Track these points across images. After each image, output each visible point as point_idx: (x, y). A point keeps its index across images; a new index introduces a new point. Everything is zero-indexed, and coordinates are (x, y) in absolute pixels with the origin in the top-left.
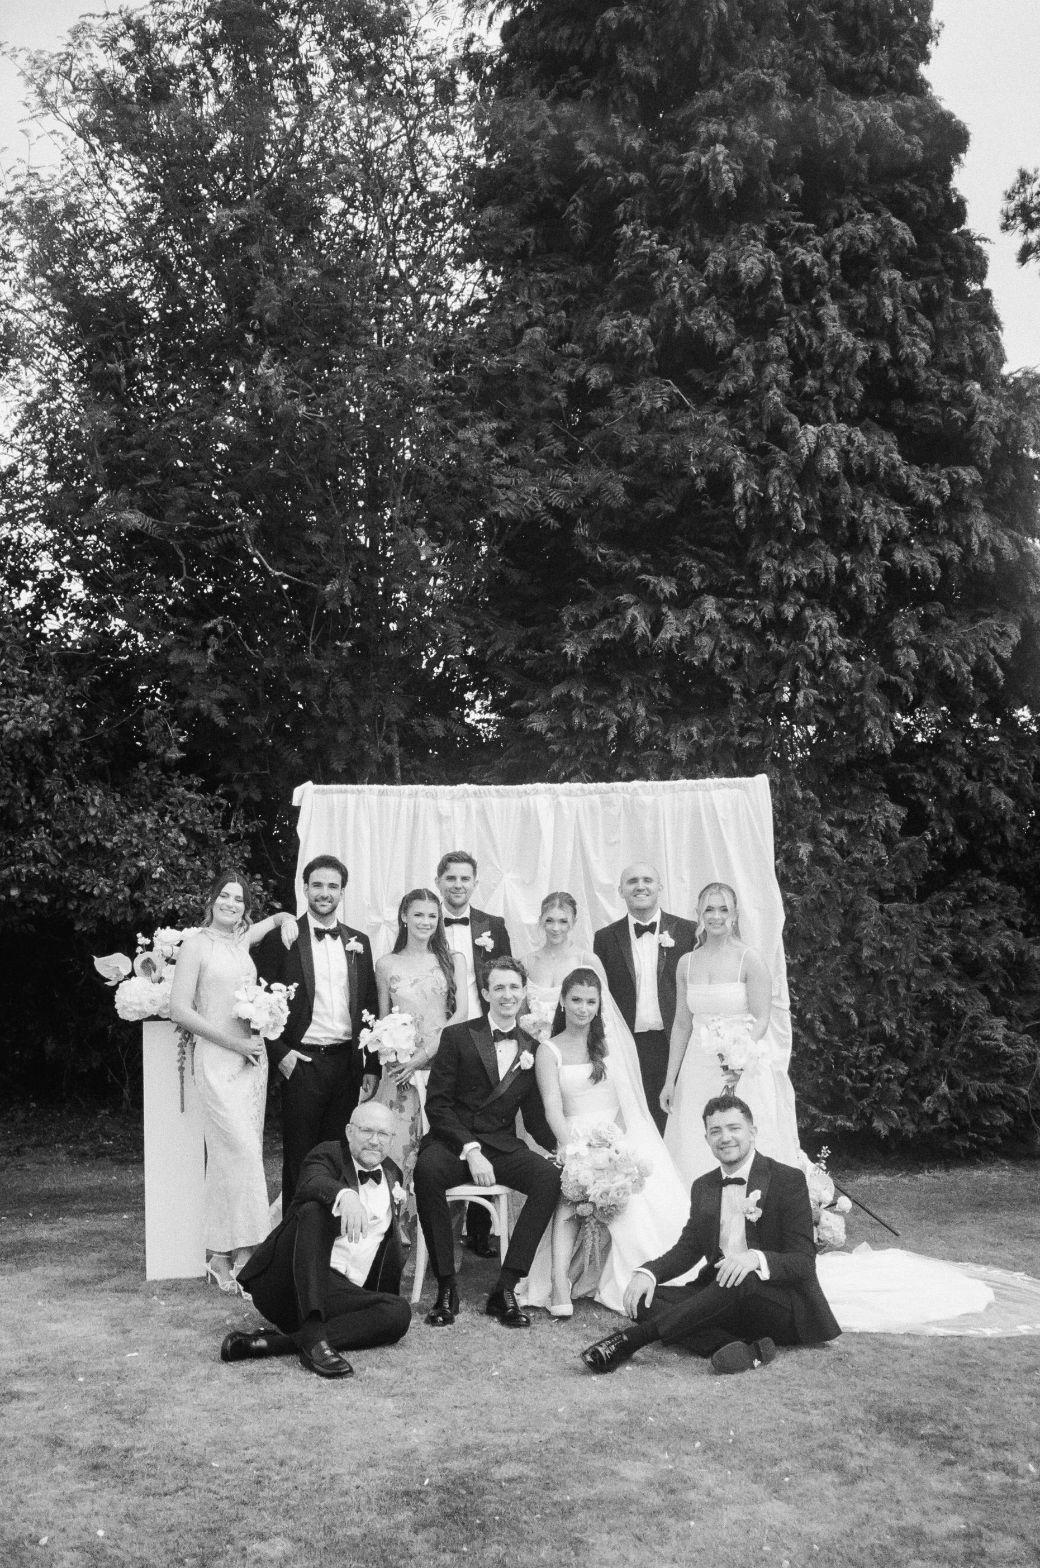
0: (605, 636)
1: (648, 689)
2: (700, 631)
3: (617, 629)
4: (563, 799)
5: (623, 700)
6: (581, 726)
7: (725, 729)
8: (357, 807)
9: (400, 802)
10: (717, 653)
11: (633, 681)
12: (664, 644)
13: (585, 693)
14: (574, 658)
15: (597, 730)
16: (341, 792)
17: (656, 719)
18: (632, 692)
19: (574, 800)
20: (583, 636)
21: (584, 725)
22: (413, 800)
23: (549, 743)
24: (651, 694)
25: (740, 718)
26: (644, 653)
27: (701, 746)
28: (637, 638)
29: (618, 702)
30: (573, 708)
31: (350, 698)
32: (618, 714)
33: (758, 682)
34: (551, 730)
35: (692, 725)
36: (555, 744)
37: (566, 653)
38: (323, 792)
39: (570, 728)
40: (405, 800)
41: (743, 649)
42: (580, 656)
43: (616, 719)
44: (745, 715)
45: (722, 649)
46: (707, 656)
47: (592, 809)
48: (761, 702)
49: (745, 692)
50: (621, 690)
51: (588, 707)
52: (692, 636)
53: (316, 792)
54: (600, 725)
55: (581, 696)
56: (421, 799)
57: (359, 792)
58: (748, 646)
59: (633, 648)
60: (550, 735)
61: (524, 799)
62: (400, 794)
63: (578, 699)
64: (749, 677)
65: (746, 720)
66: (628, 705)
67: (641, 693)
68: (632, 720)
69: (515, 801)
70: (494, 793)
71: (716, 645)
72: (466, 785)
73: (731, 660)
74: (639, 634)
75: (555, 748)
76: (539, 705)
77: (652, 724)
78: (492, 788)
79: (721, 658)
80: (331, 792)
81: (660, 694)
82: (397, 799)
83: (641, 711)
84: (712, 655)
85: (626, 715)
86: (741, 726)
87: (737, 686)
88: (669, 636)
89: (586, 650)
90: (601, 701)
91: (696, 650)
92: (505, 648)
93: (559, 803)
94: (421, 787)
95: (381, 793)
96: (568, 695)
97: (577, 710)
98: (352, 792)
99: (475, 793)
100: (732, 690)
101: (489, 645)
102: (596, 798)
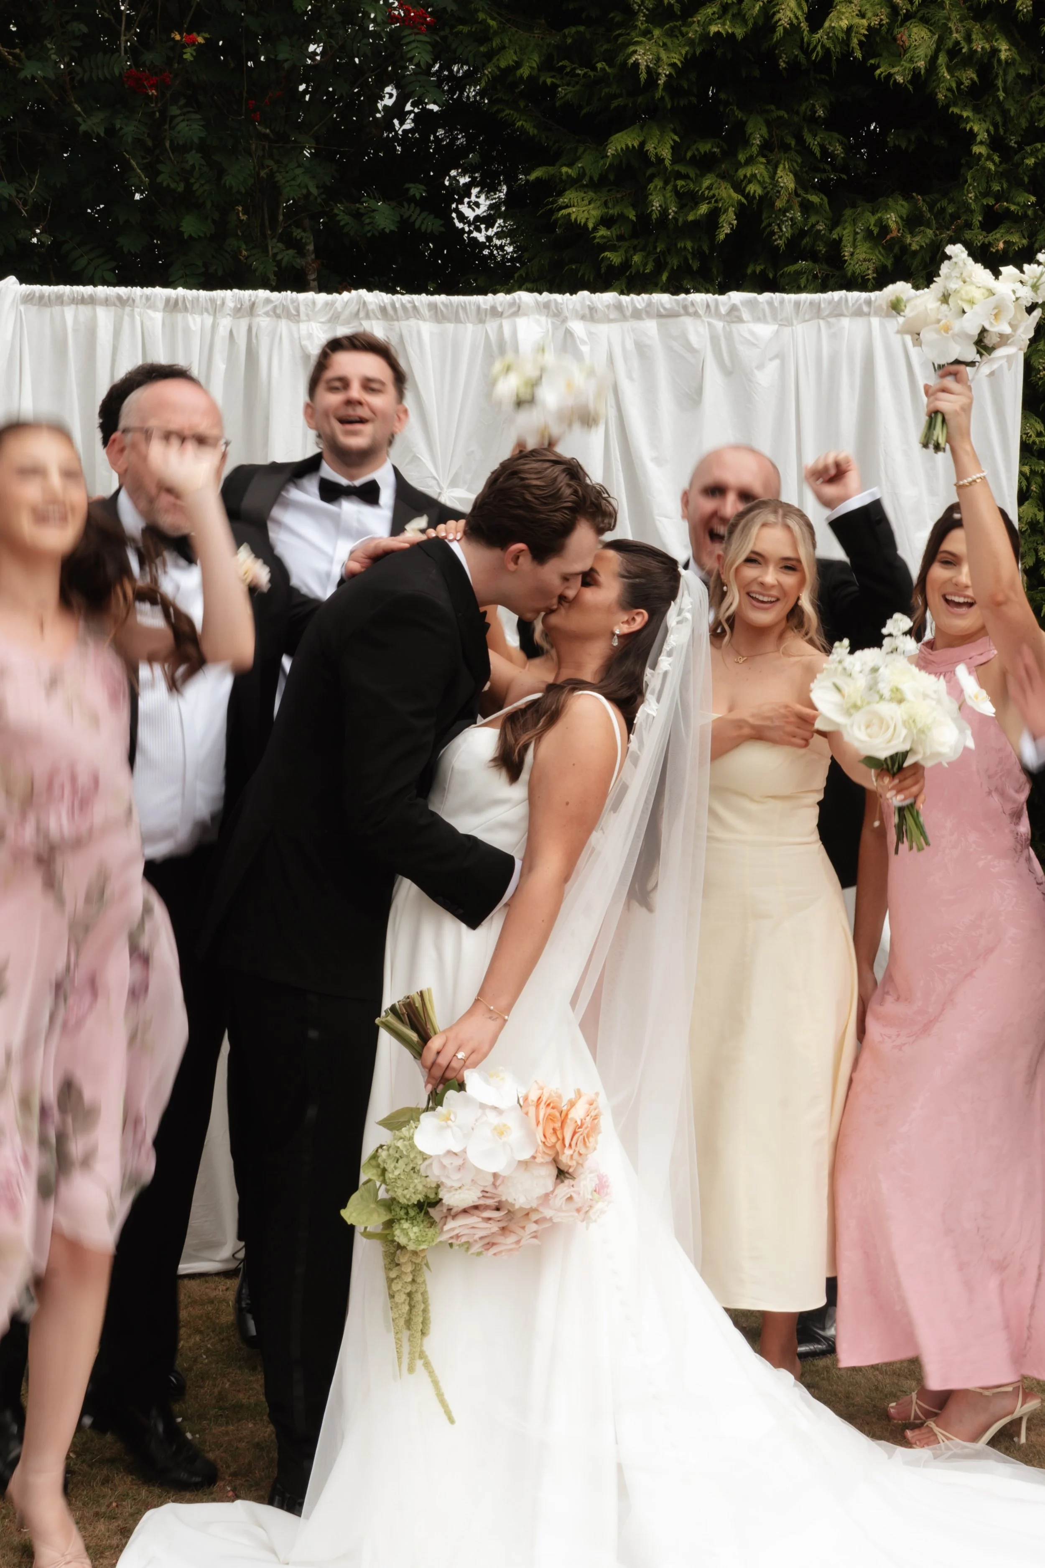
0: (714, 29)
1: (800, 140)
2: (908, 16)
3: (740, 17)
4: (578, 327)
5: (750, 161)
6: (664, 212)
7: (955, 217)
8: (117, 333)
9: (214, 327)
10: (942, 59)
11: (768, 124)
12: (835, 39)
13: (675, 148)
14: (652, 75)
15: (695, 223)
16: (83, 301)
17: (814, 199)
18: (766, 147)
19: (603, 329)
20: (671, 34)
21: (672, 210)
22: (244, 324)
23: (603, 248)
24: (804, 149)
25: (987, 193)
26: (794, 65)
27: (905, 249)
28: (780, 31)
29: (739, 165)
30: (651, 179)
31: (203, 148)
32: (739, 187)
33: (1024, 123)
34: (606, 221)
35: (887, 209)
36: (613, 249)
37: (636, 64)
38: (42, 301)
39: (644, 217)
40: (225, 323)
41: (995, 51)
42: (665, 71)
43: (736, 196)
44: (996, 187)
45: (954, 52)
46: (921, 64)
47: (642, 350)
48: (1030, 161)
49: (996, 143)
50: (746, 142)
51: (679, 176)
52: (890, 30)
53: (27, 299)
54: (704, 209)
55: (666, 153)
56: (263, 322)
57: (122, 302)
58: (1005, 51)
59: (771, 56)
60: (603, 232)
61: (491, 326)
62: (215, 309)
63: (660, 160)
64: (1005, 113)
65: (999, 197)
66: (759, 169)
67: (786, 148)
68: (767, 201)
69: (469, 331)
70: (425, 312)
71: (940, 42)
72: (363, 292)
73: (969, 75)
74: (785, 22)
75: (615, 258)
76: (582, 174)
77: (807, 208)
78: (422, 300)
79: (950, 70)
80: (60, 300)
81: (823, 148)
82: (209, 320)
83: (787, 180)
84: (932, 61)
85: (753, 189)
86: (988, 211)
87: (979, 128)
88: (844, 23)
89: (677, 59)
90: (706, 164)
91: (899, 52)
92: (518, 65)
93: (569, 333)
94: (263, 294)
95: (172, 306)
96: (640, 152)
97: (658, 183)
98: (106, 302)
99: (383, 309)
100: (972, 135)
101: (490, 56)
102: (651, 326)
